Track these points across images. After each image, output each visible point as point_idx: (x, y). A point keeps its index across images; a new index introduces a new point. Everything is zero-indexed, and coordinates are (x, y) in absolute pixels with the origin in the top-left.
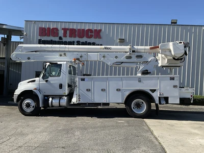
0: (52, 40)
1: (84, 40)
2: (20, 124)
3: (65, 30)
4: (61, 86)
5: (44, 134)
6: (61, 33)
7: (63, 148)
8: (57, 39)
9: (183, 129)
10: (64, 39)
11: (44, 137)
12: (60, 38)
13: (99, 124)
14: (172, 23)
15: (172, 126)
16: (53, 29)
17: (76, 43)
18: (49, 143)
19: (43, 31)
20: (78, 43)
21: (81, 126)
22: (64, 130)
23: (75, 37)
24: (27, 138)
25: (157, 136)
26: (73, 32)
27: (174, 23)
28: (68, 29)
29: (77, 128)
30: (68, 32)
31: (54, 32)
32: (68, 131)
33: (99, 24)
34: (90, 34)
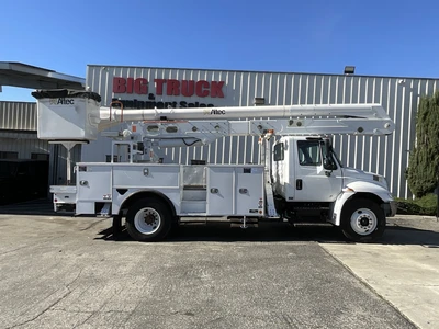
1: (194, 99)
2: (85, 255)
3: (160, 82)
5: (139, 278)
6: (152, 88)
7: (188, 314)
8: (145, 98)
9: (400, 261)
10: (158, 99)
11: (141, 287)
12: (151, 96)
13: (240, 255)
14: (346, 72)
15: (376, 255)
16: (139, 80)
17: (178, 105)
18: (155, 302)
19: (121, 85)
20: (183, 105)
21: (208, 259)
22: (177, 268)
23: (177, 94)
24: (107, 289)
25: (364, 280)
26: (174, 87)
27: (349, 72)
28: (165, 81)
29: (201, 264)
30: (165, 86)
31: (140, 85)
32: (185, 271)
34: (203, 89)
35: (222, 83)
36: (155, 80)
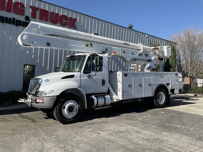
0: (14, 19)
3: (34, 9)
4: (103, 82)
6: (28, 12)
8: (22, 18)
12: (27, 18)
14: (130, 27)
16: (17, 3)
26: (44, 14)
27: (130, 28)
28: (38, 9)
30: (38, 13)
31: (18, 7)
33: (75, 13)
34: (64, 21)
35: (75, 20)
36: (31, 7)
